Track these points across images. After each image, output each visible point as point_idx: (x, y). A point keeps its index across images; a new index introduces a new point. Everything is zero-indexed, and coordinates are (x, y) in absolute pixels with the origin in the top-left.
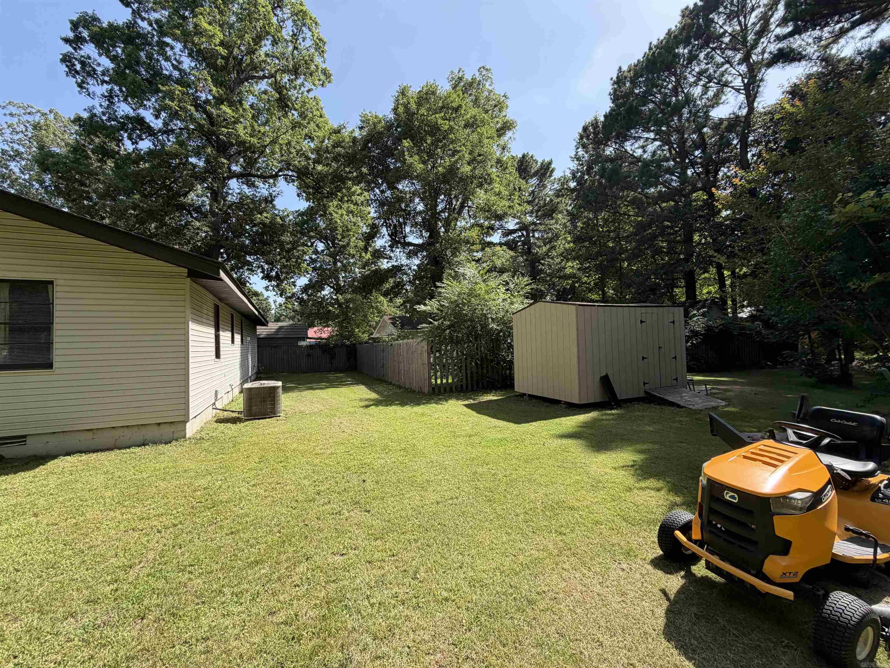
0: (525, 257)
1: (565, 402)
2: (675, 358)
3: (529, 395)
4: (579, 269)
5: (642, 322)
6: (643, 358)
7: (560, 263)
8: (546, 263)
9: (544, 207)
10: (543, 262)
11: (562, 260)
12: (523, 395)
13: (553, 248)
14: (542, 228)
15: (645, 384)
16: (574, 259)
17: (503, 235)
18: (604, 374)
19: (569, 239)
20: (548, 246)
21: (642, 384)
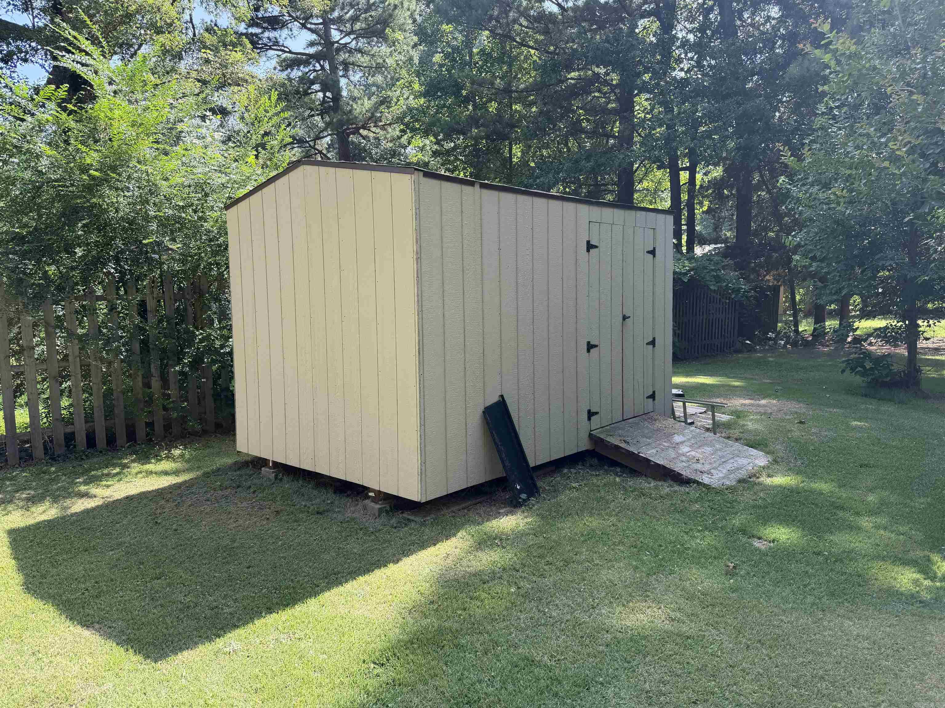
0: (327, 119)
1: (379, 492)
2: (653, 343)
3: (276, 465)
4: (435, 154)
5: (590, 246)
6: (590, 347)
7: (399, 138)
8: (371, 135)
9: (366, 11)
10: (363, 132)
11: (402, 131)
12: (258, 463)
13: (385, 102)
14: (364, 60)
15: (591, 414)
16: (426, 133)
17: (280, 63)
18: (493, 399)
19: (416, 87)
20: (374, 99)
21: (585, 416)
